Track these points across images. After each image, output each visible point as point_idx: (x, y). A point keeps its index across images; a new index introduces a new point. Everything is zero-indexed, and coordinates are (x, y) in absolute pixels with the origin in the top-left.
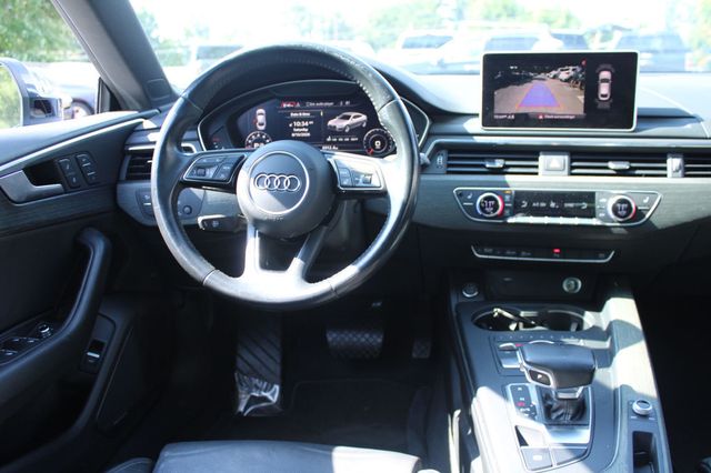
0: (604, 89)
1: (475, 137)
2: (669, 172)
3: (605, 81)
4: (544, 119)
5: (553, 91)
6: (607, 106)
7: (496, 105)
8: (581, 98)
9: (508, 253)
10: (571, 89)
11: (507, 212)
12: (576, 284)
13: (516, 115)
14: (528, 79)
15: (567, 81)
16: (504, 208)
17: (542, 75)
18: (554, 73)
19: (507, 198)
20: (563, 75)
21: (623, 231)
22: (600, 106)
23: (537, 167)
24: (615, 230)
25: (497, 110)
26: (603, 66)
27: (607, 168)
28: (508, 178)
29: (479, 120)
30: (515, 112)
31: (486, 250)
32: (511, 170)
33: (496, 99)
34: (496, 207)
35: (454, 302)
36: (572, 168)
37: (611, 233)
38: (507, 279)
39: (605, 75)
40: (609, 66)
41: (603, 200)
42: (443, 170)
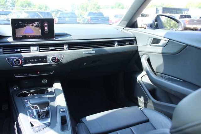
0: (46, 28)
1: (11, 43)
2: (65, 49)
3: (46, 26)
4: (31, 37)
5: (32, 29)
6: (47, 33)
7: (16, 33)
8: (40, 31)
9: (25, 75)
10: (37, 28)
11: (23, 63)
12: (46, 81)
13: (22, 36)
14: (25, 26)
15: (36, 26)
16: (22, 62)
17: (29, 25)
18: (32, 24)
19: (22, 59)
20: (35, 25)
21: (55, 65)
22: (45, 33)
23: (30, 50)
24: (53, 65)
25: (17, 35)
26: (45, 22)
27: (49, 49)
28: (22, 54)
29: (12, 38)
30: (22, 35)
31: (18, 75)
32: (23, 51)
33: (16, 31)
34: (19, 62)
35: (11, 91)
36: (40, 50)
37: (52, 66)
38: (26, 82)
39: (46, 24)
40: (47, 22)
41: (49, 58)
42: (2, 53)
